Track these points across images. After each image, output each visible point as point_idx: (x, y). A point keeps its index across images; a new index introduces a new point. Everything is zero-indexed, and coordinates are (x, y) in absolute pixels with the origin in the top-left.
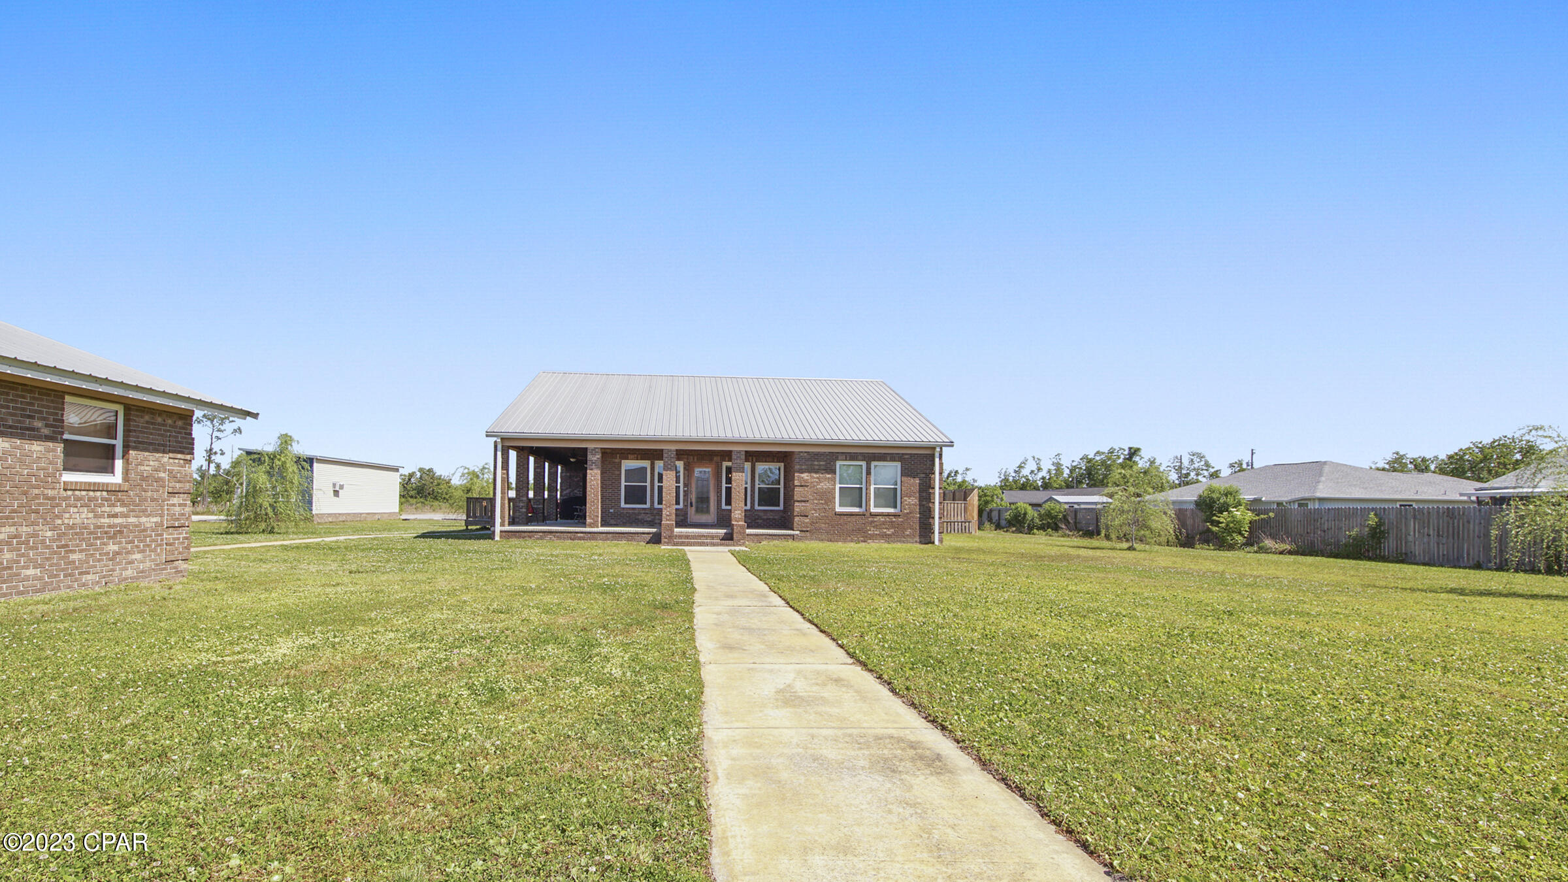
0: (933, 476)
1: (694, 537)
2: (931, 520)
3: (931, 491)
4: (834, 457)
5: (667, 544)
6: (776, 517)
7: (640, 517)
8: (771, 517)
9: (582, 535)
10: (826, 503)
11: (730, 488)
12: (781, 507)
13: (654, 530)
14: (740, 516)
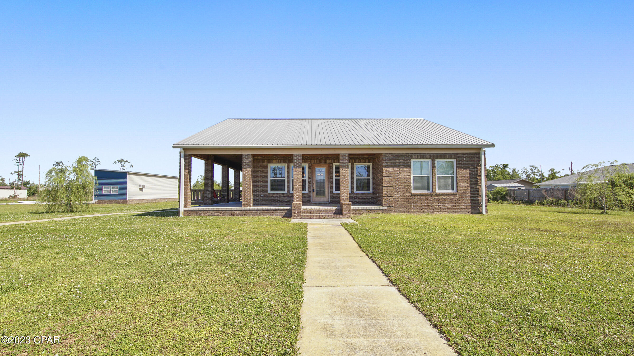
0: (479, 168)
1: (315, 212)
2: (479, 198)
3: (478, 177)
4: (410, 156)
5: (297, 217)
6: (368, 197)
7: (280, 199)
8: (365, 197)
9: (239, 212)
10: (405, 188)
11: (339, 180)
12: (371, 191)
13: (288, 208)
14: (346, 197)
